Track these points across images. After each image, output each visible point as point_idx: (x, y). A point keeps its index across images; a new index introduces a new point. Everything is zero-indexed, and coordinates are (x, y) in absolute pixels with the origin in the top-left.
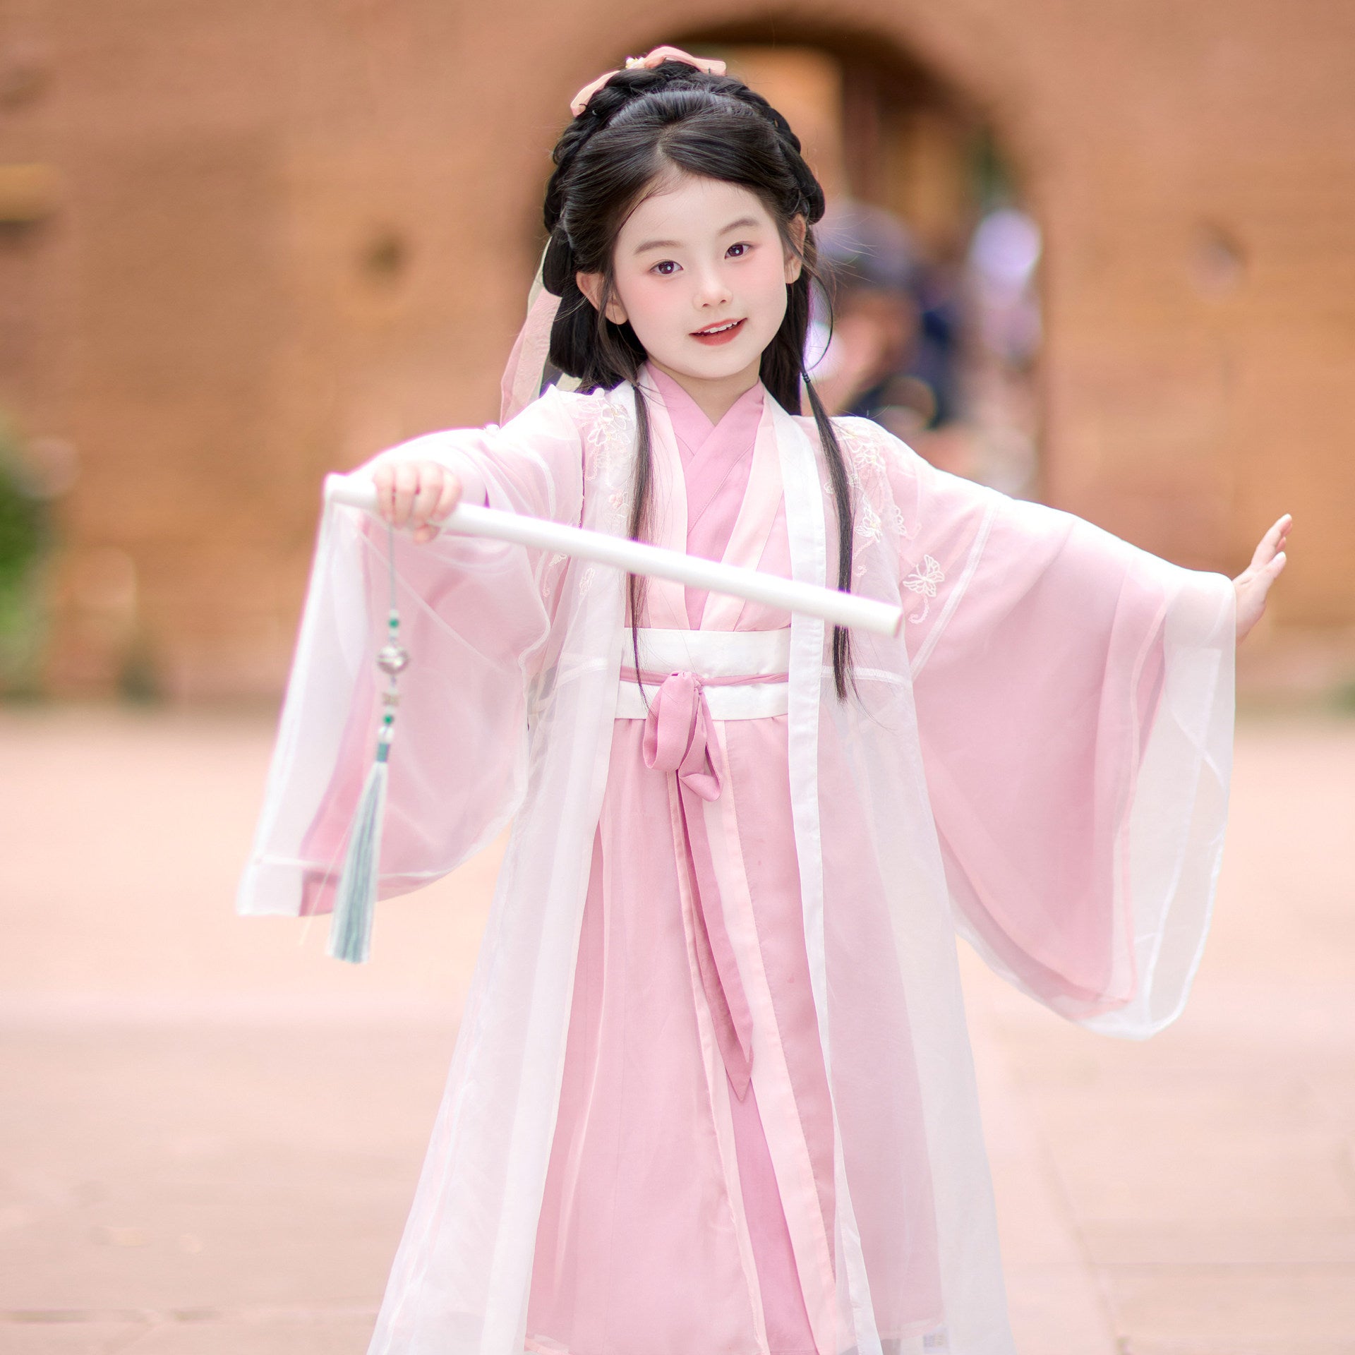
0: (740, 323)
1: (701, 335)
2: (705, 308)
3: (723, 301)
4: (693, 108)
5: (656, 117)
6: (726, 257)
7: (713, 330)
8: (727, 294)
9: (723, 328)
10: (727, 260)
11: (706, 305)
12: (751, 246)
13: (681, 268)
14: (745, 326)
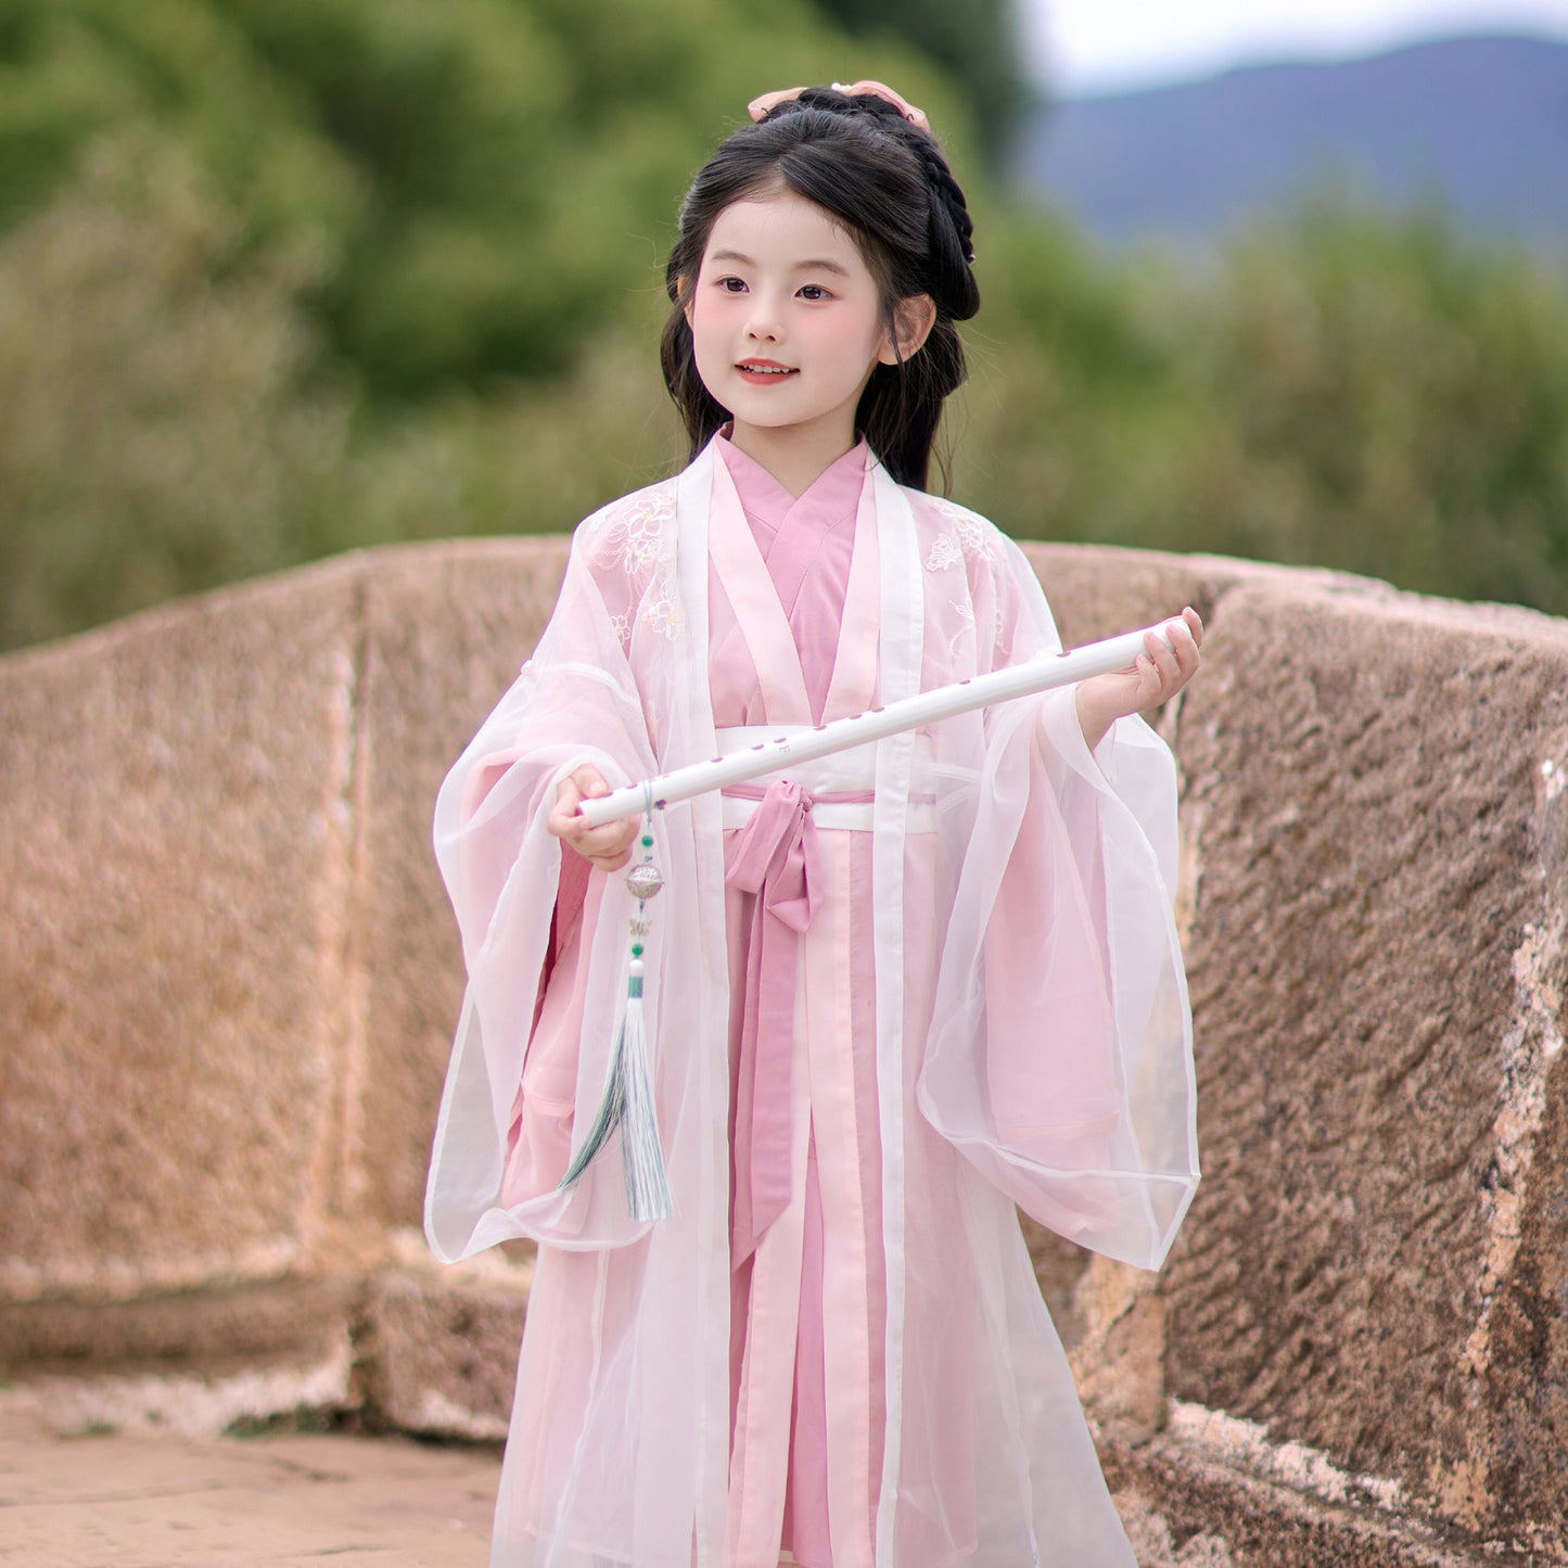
1: (743, 369)
2: (751, 340)
7: (758, 368)
8: (779, 332)
10: (798, 299)
11: (752, 336)
12: (831, 296)
13: (748, 291)
14: (796, 376)
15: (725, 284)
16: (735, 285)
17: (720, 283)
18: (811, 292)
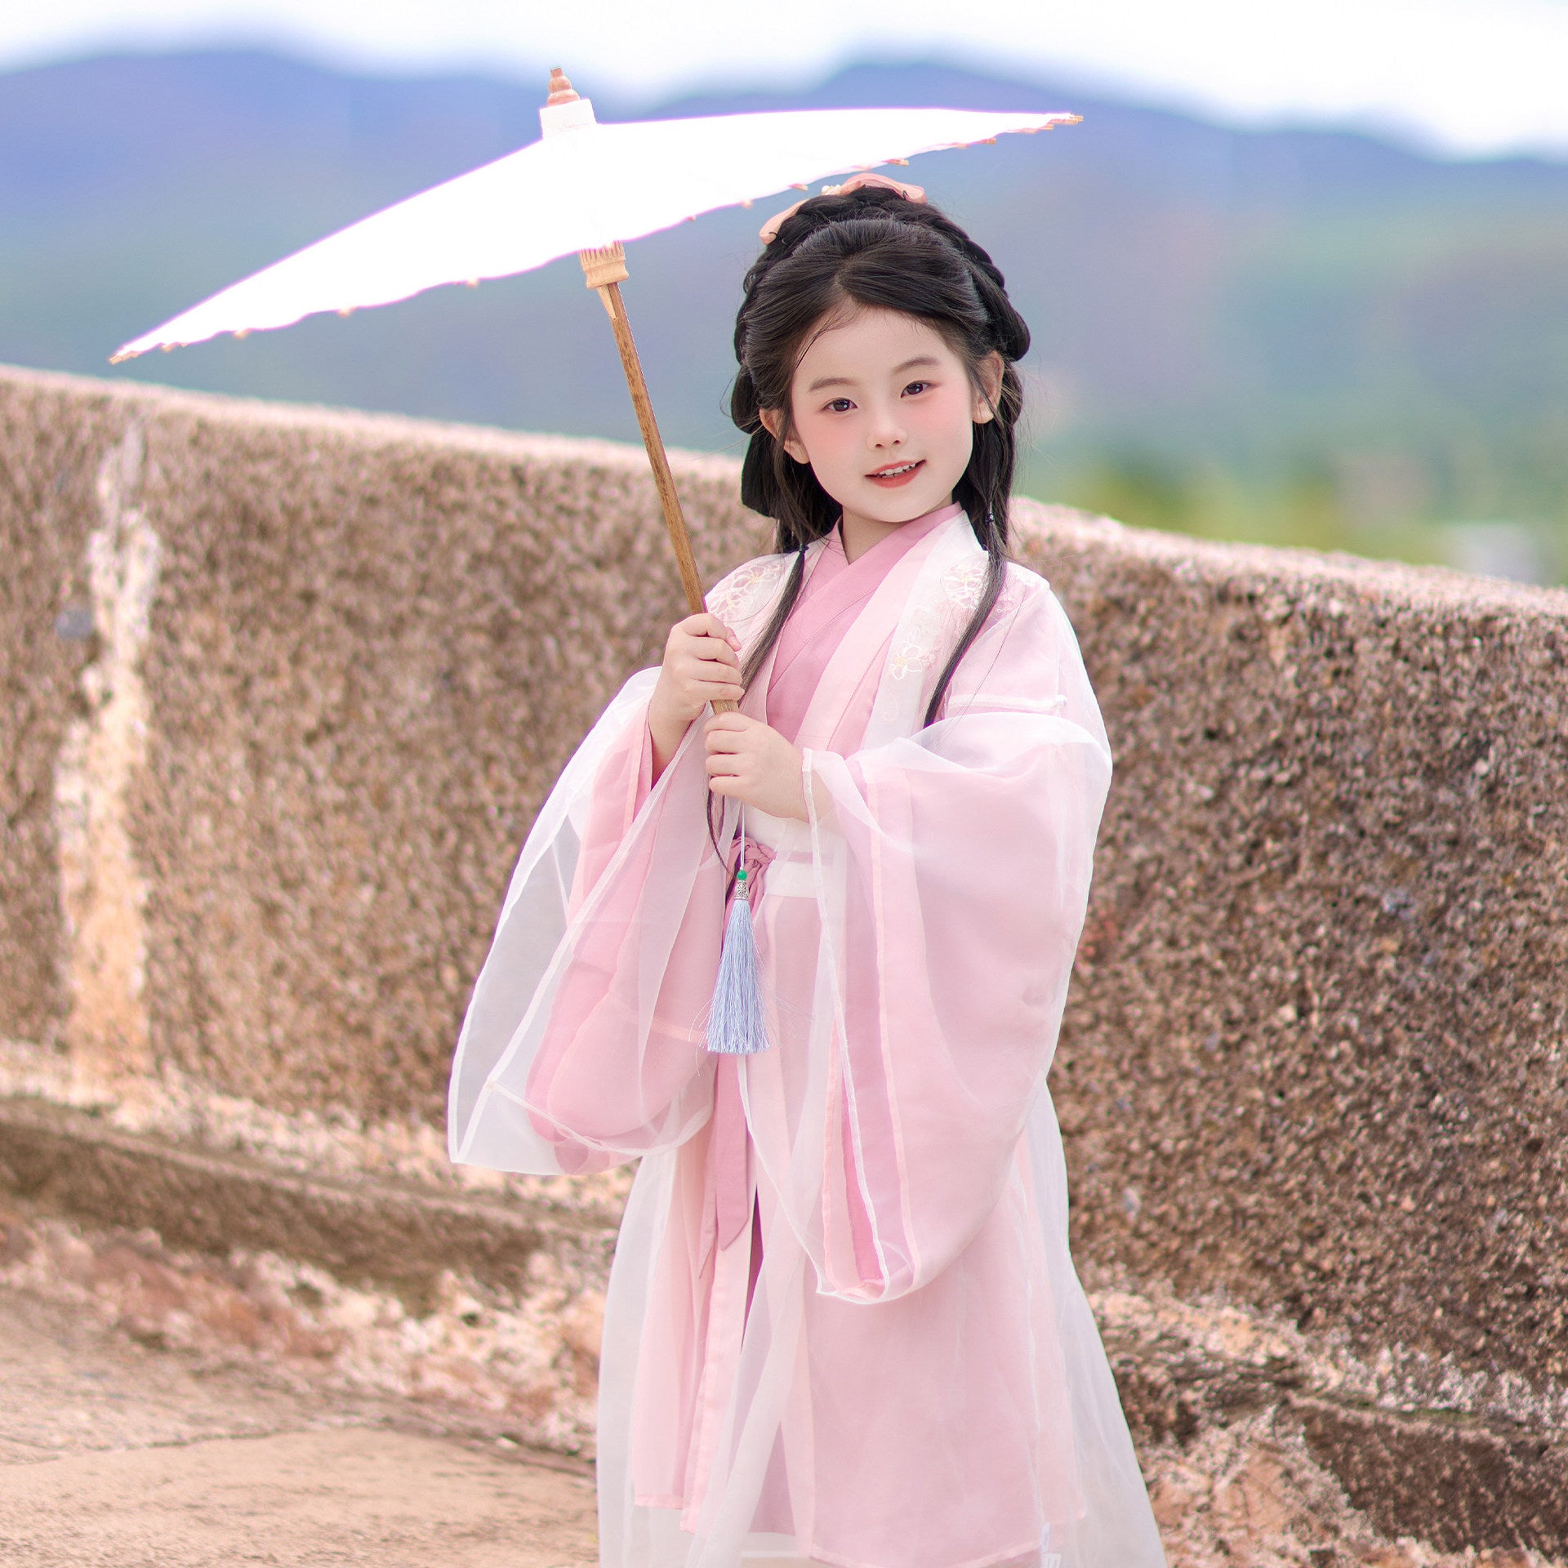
0: (919, 464)
1: (875, 477)
2: (878, 449)
3: (898, 442)
4: (877, 237)
5: (838, 248)
6: (902, 395)
7: (889, 472)
8: (901, 435)
9: (899, 470)
10: (904, 399)
11: (879, 446)
12: (930, 385)
13: (855, 407)
14: (923, 469)
15: (832, 407)
16: (841, 405)
17: (826, 408)
18: (915, 388)
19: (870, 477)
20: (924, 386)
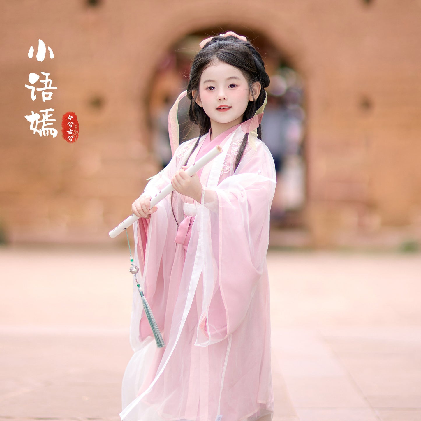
0: (231, 107)
1: (218, 109)
2: (219, 101)
3: (224, 99)
6: (229, 87)
7: (222, 108)
8: (226, 97)
9: (225, 107)
11: (220, 99)
12: (237, 86)
13: (215, 89)
14: (231, 109)
15: (209, 88)
16: (212, 88)
17: (207, 88)
19: (217, 109)
20: (235, 86)
